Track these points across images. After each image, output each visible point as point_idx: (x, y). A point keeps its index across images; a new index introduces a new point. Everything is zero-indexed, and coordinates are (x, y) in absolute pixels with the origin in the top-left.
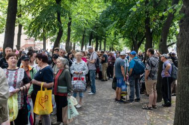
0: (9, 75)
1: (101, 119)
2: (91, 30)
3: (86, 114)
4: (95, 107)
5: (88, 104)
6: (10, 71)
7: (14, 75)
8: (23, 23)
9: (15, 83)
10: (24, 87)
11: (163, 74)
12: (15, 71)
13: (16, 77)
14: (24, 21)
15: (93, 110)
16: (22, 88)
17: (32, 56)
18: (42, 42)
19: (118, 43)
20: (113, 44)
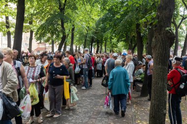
0: (30, 71)
1: (92, 111)
2: (92, 35)
3: (81, 107)
4: (89, 101)
5: (84, 98)
6: (30, 68)
7: (33, 71)
8: (34, 29)
9: (33, 76)
10: (40, 79)
11: (148, 72)
12: (34, 68)
13: (34, 72)
14: (35, 27)
15: (87, 103)
16: (38, 80)
17: (43, 57)
18: (51, 45)
19: (117, 46)
20: (113, 47)
